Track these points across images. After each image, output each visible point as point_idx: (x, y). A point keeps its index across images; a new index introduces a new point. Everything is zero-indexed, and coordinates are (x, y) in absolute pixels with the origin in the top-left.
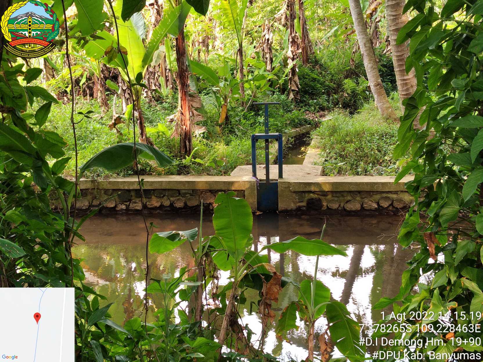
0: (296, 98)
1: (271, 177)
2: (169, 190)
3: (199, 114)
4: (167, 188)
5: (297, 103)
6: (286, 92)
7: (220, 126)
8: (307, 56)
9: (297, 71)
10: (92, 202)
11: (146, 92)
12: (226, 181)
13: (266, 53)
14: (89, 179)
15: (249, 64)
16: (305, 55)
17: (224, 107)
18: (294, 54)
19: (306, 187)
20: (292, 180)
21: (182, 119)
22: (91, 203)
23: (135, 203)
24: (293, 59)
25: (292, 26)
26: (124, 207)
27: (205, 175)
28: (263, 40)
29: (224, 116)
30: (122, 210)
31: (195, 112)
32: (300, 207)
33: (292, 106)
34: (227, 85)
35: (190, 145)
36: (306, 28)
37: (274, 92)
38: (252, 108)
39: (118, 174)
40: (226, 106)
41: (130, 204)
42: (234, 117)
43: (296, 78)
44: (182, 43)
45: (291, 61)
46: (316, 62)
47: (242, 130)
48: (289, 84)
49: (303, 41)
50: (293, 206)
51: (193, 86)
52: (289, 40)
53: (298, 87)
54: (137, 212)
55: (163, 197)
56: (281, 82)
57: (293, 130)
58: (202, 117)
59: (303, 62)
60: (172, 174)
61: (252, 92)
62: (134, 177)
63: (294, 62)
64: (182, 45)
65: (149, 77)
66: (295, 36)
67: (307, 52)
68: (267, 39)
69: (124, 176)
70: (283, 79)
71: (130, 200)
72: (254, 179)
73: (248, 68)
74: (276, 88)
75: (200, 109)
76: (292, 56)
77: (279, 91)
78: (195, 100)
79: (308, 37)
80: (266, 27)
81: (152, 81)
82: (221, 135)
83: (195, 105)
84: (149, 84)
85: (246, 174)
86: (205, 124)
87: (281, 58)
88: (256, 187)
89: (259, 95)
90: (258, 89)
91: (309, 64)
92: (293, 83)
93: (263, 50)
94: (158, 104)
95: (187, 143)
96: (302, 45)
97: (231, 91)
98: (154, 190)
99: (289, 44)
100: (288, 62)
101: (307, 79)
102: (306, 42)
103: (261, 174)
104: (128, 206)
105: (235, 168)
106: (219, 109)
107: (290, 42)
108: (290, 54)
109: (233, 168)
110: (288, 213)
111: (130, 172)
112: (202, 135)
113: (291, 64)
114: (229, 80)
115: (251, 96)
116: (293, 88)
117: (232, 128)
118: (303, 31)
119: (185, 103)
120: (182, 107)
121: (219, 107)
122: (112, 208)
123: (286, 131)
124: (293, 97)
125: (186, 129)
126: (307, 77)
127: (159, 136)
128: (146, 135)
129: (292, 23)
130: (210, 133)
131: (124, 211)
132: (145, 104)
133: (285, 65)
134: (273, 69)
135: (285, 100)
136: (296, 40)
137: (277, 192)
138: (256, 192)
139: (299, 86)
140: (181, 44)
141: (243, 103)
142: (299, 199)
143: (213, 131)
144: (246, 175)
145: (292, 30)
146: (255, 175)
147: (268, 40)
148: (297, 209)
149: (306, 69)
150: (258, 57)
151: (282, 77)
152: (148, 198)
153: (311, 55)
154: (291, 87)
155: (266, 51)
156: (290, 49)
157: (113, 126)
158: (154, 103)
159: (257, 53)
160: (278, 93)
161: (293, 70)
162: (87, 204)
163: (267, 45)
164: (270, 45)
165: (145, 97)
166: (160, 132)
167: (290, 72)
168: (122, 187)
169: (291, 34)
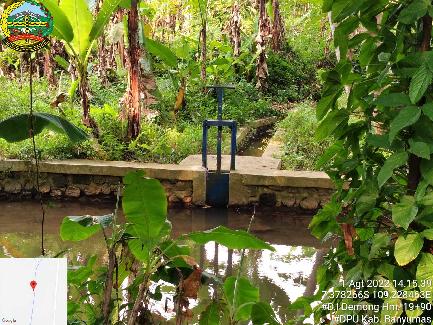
0: (263, 87)
1: (223, 168)
2: (110, 176)
3: (153, 97)
4: (108, 174)
5: (264, 91)
6: (253, 80)
7: (176, 111)
8: (279, 41)
9: (267, 57)
10: (25, 186)
11: (100, 71)
12: (173, 169)
13: (234, 36)
14: (23, 161)
15: (215, 48)
16: (276, 41)
17: (181, 91)
18: (264, 39)
19: (259, 181)
20: (245, 172)
21: (130, 100)
22: (23, 186)
23: (72, 189)
24: (262, 45)
25: (263, 9)
26: (59, 193)
27: (151, 162)
28: (231, 23)
29: (180, 101)
30: (57, 196)
31: (148, 94)
32: (252, 202)
33: (258, 95)
34: (186, 67)
35: (138, 129)
36: (279, 12)
37: (240, 79)
38: (214, 95)
39: (55, 157)
40: (184, 90)
41: (66, 190)
42: (192, 103)
43: (265, 65)
44: (135, 18)
45: (260, 46)
46: (288, 49)
47: (199, 116)
48: (257, 71)
49: (275, 25)
50: (244, 201)
51: (148, 66)
52: (259, 23)
53: (266, 75)
54: (73, 200)
55: (103, 184)
56: (248, 68)
57: (256, 121)
58: (156, 100)
59: (274, 49)
60: (115, 159)
61: (215, 78)
62: (73, 161)
63: (264, 48)
64: (135, 20)
65: (104, 56)
66: (266, 20)
67: (278, 38)
68: (235, 21)
69: (62, 159)
70: (251, 65)
71: (66, 186)
72: (203, 169)
73: (214, 51)
74: (243, 75)
75: (154, 92)
76: (261, 41)
77: (246, 78)
78: (149, 82)
79: (280, 22)
80: (235, 9)
81: (107, 59)
82: (175, 121)
83: (149, 87)
84: (104, 63)
85: (196, 163)
86: (158, 108)
87: (249, 42)
88: (205, 178)
89: (222, 80)
90: (221, 74)
91: (280, 50)
92: (261, 70)
93: (231, 33)
94: (112, 85)
95: (135, 127)
96: (273, 30)
97: (190, 73)
98: (93, 176)
99: (259, 28)
100: (257, 47)
101: (276, 66)
102: (278, 27)
103: (212, 165)
104: (63, 193)
105: (186, 156)
106: (176, 92)
107: (260, 26)
108: (259, 39)
109: (183, 157)
110: (238, 209)
111: (68, 155)
112: (154, 120)
113: (260, 49)
114: (188, 62)
115: (213, 81)
116: (260, 76)
117: (188, 114)
118: (275, 15)
119: (135, 83)
120: (131, 87)
121: (176, 90)
122: (46, 193)
123: (249, 121)
124: (260, 85)
125: (134, 111)
126: (277, 64)
127: (104, 117)
128: (89, 116)
129: (263, 5)
130: (163, 118)
131: (59, 198)
132: (98, 84)
133: (254, 50)
134: (240, 53)
135: (252, 88)
136: (267, 24)
137: (228, 185)
138: (205, 183)
139: (268, 74)
140: (133, 18)
141: (204, 88)
142: (251, 193)
143: (166, 116)
144: (197, 165)
145: (263, 13)
146: (205, 164)
147: (237, 22)
148: (248, 204)
149: (277, 56)
150: (225, 41)
151: (249, 63)
152: (87, 184)
153: (283, 42)
154: (258, 74)
155: (234, 34)
156: (260, 33)
157: (55, 105)
158: (108, 84)
159: (224, 36)
160: (244, 80)
161: (262, 56)
162: (19, 187)
163: (235, 28)
164: (239, 28)
165: (99, 77)
166: (105, 114)
167: (258, 58)
168: (58, 171)
169: (261, 17)
